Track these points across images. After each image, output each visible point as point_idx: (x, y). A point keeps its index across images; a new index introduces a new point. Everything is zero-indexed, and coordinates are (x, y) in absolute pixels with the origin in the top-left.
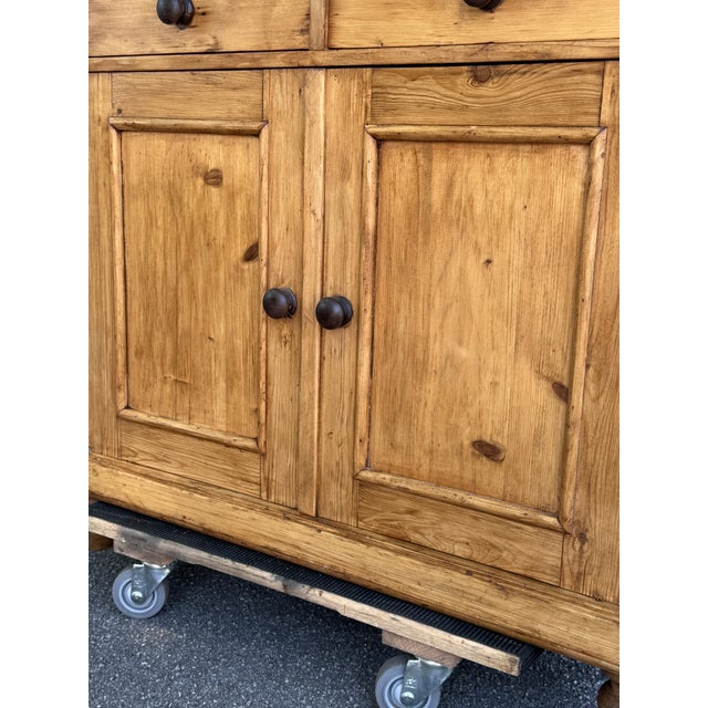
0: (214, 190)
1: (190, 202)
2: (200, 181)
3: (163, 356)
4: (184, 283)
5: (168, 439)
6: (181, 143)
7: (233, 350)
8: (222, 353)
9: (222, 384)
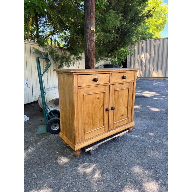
0: (98, 100)
1: (95, 102)
2: (96, 99)
3: (91, 122)
4: (94, 112)
5: (92, 133)
6: (94, 95)
7: (100, 117)
8: (99, 118)
9: (99, 122)
